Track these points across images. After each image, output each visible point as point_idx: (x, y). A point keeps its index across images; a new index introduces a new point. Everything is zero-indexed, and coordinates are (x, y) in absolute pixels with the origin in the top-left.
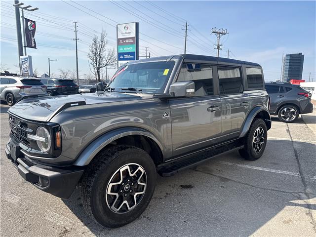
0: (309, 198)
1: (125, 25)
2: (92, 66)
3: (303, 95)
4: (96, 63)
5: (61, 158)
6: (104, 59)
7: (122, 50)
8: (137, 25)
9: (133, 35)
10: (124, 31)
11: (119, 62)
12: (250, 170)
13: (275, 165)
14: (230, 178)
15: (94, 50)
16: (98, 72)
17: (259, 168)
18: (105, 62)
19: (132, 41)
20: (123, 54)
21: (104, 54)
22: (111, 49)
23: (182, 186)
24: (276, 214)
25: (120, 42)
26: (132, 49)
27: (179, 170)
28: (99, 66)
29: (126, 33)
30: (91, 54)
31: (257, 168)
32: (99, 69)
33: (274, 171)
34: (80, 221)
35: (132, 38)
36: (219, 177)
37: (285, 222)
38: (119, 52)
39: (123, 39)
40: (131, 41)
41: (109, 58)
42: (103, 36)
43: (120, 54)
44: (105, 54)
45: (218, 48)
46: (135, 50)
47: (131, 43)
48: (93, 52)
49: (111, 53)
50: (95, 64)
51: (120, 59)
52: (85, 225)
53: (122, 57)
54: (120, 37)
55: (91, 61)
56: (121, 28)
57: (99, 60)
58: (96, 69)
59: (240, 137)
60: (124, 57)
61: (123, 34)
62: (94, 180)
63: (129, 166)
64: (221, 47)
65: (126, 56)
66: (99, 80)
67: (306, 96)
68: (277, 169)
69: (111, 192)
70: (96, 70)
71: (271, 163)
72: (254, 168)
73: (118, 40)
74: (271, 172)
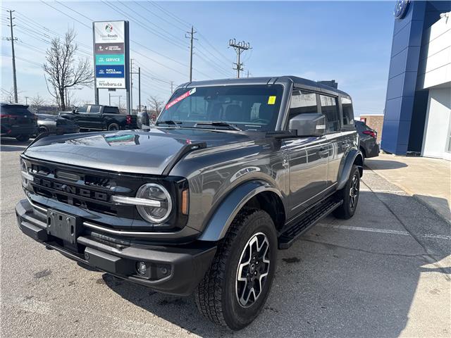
0: (437, 261)
1: (106, 24)
2: (50, 85)
3: (368, 134)
4: (58, 80)
5: (187, 232)
6: (72, 74)
7: (101, 62)
8: (127, 25)
9: (121, 40)
10: (106, 33)
11: (98, 79)
12: (352, 232)
13: (375, 223)
14: (336, 244)
15: (55, 59)
16: (62, 94)
17: (361, 229)
18: (73, 79)
19: (120, 49)
20: (105, 67)
21: (71, 66)
22: (83, 58)
23: (284, 260)
24: (417, 284)
25: (99, 49)
26: (120, 61)
27: (295, 237)
28: (63, 84)
29: (109, 36)
30: (49, 65)
31: (358, 229)
32: (63, 89)
33: (379, 231)
34: (179, 327)
35: (119, 45)
36: (324, 244)
37: (431, 292)
38: (97, 64)
39: (104, 45)
40: (117, 48)
41: (79, 73)
42: (68, 38)
43: (98, 68)
44: (74, 66)
45: (238, 68)
46: (123, 63)
47: (117, 52)
48: (51, 62)
49: (83, 65)
50: (56, 82)
51: (98, 75)
52: (192, 332)
53: (102, 72)
54: (99, 40)
55: (48, 76)
56: (100, 27)
57: (63, 75)
58: (57, 89)
59: (338, 189)
60: (105, 71)
61: (104, 36)
62: (225, 260)
63: (257, 236)
64: (242, 67)
65: (109, 71)
66: (64, 108)
67: (372, 136)
68: (380, 228)
69: (242, 277)
70: (58, 91)
71: (369, 221)
72: (354, 228)
73: (96, 46)
74: (377, 233)
